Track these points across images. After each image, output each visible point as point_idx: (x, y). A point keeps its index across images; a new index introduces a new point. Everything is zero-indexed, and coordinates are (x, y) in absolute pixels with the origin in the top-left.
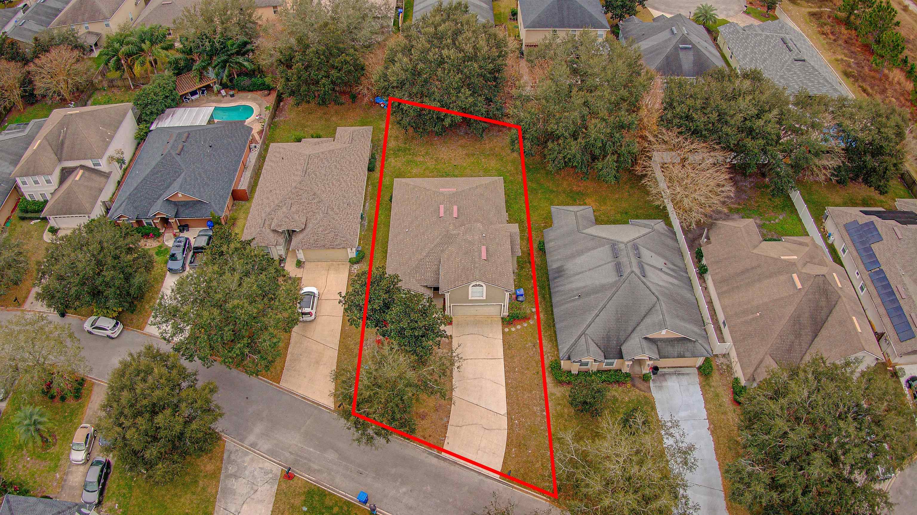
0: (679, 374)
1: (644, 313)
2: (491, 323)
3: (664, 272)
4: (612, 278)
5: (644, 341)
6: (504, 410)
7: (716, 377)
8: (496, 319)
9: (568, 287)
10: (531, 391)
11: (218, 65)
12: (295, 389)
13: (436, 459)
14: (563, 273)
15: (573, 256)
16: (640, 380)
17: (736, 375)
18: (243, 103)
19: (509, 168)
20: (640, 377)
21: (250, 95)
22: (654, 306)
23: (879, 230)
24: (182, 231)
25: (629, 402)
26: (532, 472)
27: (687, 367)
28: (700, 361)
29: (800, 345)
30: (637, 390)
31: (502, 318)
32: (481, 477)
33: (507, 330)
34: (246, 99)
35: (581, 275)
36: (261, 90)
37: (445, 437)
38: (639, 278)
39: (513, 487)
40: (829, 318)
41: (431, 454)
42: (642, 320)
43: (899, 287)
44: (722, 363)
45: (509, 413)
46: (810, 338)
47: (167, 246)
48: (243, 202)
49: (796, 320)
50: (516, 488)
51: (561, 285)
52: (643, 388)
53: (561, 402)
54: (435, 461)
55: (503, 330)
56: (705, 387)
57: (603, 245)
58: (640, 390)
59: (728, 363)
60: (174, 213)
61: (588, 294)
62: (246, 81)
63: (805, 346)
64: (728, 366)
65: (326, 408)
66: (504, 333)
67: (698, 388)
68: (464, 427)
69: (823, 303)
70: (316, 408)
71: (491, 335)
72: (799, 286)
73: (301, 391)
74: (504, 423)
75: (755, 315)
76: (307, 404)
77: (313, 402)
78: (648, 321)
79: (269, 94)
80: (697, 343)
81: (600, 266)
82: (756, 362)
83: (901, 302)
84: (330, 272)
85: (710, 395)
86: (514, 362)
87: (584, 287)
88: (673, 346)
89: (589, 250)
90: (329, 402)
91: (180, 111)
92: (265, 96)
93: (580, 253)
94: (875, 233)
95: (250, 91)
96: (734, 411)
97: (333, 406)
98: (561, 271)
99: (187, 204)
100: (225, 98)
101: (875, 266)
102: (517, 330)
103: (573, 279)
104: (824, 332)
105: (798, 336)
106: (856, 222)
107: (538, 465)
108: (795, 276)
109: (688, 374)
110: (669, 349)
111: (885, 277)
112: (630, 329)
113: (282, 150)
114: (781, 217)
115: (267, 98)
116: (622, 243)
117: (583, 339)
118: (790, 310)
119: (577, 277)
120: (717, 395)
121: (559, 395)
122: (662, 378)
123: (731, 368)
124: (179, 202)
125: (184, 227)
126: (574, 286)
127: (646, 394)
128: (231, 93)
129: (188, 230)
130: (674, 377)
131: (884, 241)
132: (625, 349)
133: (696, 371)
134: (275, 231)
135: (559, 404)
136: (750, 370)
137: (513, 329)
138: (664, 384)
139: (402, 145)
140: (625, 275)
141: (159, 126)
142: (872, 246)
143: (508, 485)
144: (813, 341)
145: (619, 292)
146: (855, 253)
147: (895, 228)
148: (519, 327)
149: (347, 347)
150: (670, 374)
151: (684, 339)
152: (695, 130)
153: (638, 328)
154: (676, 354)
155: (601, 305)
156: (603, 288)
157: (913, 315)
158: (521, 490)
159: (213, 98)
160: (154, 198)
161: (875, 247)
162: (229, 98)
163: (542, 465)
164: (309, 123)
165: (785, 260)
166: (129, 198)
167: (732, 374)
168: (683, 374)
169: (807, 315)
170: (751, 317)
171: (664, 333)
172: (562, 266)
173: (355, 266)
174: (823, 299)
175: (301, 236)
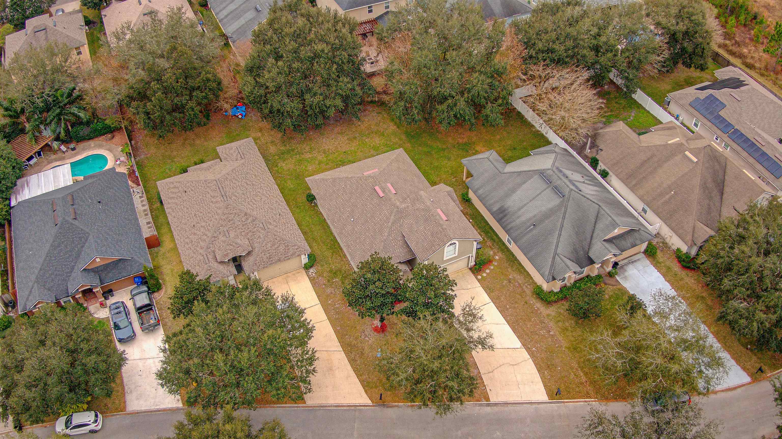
0: (632, 262)
1: (593, 220)
2: (464, 276)
3: (586, 183)
4: (556, 201)
5: (604, 243)
6: (517, 343)
7: (659, 254)
8: (466, 271)
9: (518, 222)
10: (530, 320)
11: (53, 119)
12: (324, 402)
13: (489, 408)
14: (506, 212)
15: (508, 195)
16: (608, 278)
17: (674, 248)
18: (90, 153)
19: (394, 141)
20: (606, 276)
21: (92, 143)
22: (598, 213)
23: (719, 98)
24: (106, 298)
25: (610, 298)
26: (570, 384)
27: (635, 255)
28: (644, 246)
29: (714, 205)
30: (610, 287)
31: (471, 269)
32: (534, 406)
33: (479, 277)
34: (89, 148)
35: (525, 208)
36: (103, 135)
37: (485, 386)
38: (578, 193)
39: (564, 402)
40: (726, 177)
41: (481, 405)
42: (594, 227)
43: (756, 138)
44: (657, 242)
45: (524, 345)
46: (719, 197)
47: (99, 318)
48: (156, 249)
49: (704, 187)
50: (567, 402)
51: (511, 222)
52: (614, 284)
53: (559, 319)
54: (488, 409)
55: (477, 278)
56: (657, 265)
57: (532, 177)
58: (613, 285)
59: (661, 240)
60: (98, 280)
61: (541, 221)
62: (84, 131)
63: (718, 204)
64: (663, 243)
65: (364, 406)
66: (479, 280)
67: (652, 268)
68: (496, 370)
69: (717, 167)
70: (355, 410)
71: (469, 286)
72: (695, 160)
73: (331, 401)
74: (525, 355)
75: (670, 195)
76: (345, 410)
77: (348, 406)
78: (600, 226)
79: (113, 137)
80: (641, 231)
81: (538, 195)
82: (690, 230)
83: (763, 148)
84: (290, 284)
85: (664, 270)
86: (502, 301)
87: (534, 217)
88: (625, 240)
89: (520, 185)
90: (364, 399)
91: (33, 179)
92: (110, 140)
93: (513, 190)
94: (718, 103)
95: (91, 139)
96: (688, 275)
97: (370, 402)
98: (504, 211)
99: (106, 268)
100: (66, 154)
101: (730, 128)
102: (488, 274)
103: (520, 213)
104: (727, 189)
105: (710, 198)
106: (697, 99)
107: (572, 376)
108: (687, 153)
109: (639, 260)
110: (623, 243)
111: (742, 134)
112: (589, 237)
113: (178, 185)
114: (633, 114)
115: (114, 140)
116: (549, 169)
117: (557, 259)
118: (697, 181)
119: (522, 210)
120: (669, 268)
121: (553, 314)
122: (622, 270)
123: (666, 243)
124: (97, 268)
125: (108, 293)
126: (523, 219)
127: (618, 287)
128: (72, 146)
129: (112, 295)
130: (631, 266)
131: (728, 106)
132: (591, 255)
133: (643, 255)
134: (222, 263)
135: (559, 321)
136: (689, 238)
137: (485, 275)
138: (626, 274)
139: (283, 148)
140: (567, 194)
141: (20, 200)
142: (720, 113)
143: (558, 402)
144: (722, 198)
145: (569, 210)
146: (709, 124)
147: (732, 93)
148: (488, 271)
149: (349, 345)
150: (626, 265)
151: (632, 230)
152: (558, 59)
153: (595, 235)
154: (629, 245)
155: (559, 225)
156: (551, 212)
157: (777, 155)
158: (571, 402)
159: (53, 157)
160: (67, 273)
161: (722, 113)
162: (70, 152)
163: (575, 375)
164: (175, 153)
165: (673, 144)
166: (37, 281)
167: (669, 248)
168: (635, 261)
169: (710, 180)
170: (667, 197)
171: (617, 232)
172: (502, 207)
173: (311, 270)
174: (716, 164)
175: (251, 259)
